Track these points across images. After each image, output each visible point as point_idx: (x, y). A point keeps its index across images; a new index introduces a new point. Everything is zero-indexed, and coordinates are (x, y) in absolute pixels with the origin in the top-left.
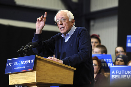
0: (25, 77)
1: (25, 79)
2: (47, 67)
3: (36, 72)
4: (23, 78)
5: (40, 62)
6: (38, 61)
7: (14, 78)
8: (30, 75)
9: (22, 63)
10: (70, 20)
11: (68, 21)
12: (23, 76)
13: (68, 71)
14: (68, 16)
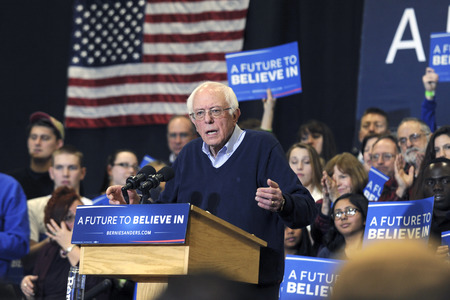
0: (145, 257)
1: (144, 262)
2: (210, 235)
3: (188, 247)
4: (136, 261)
5: (197, 222)
6: (193, 220)
7: (100, 256)
8: (165, 255)
9: (139, 220)
10: (231, 112)
11: (227, 114)
12: (136, 256)
13: (248, 248)
14: (227, 99)
